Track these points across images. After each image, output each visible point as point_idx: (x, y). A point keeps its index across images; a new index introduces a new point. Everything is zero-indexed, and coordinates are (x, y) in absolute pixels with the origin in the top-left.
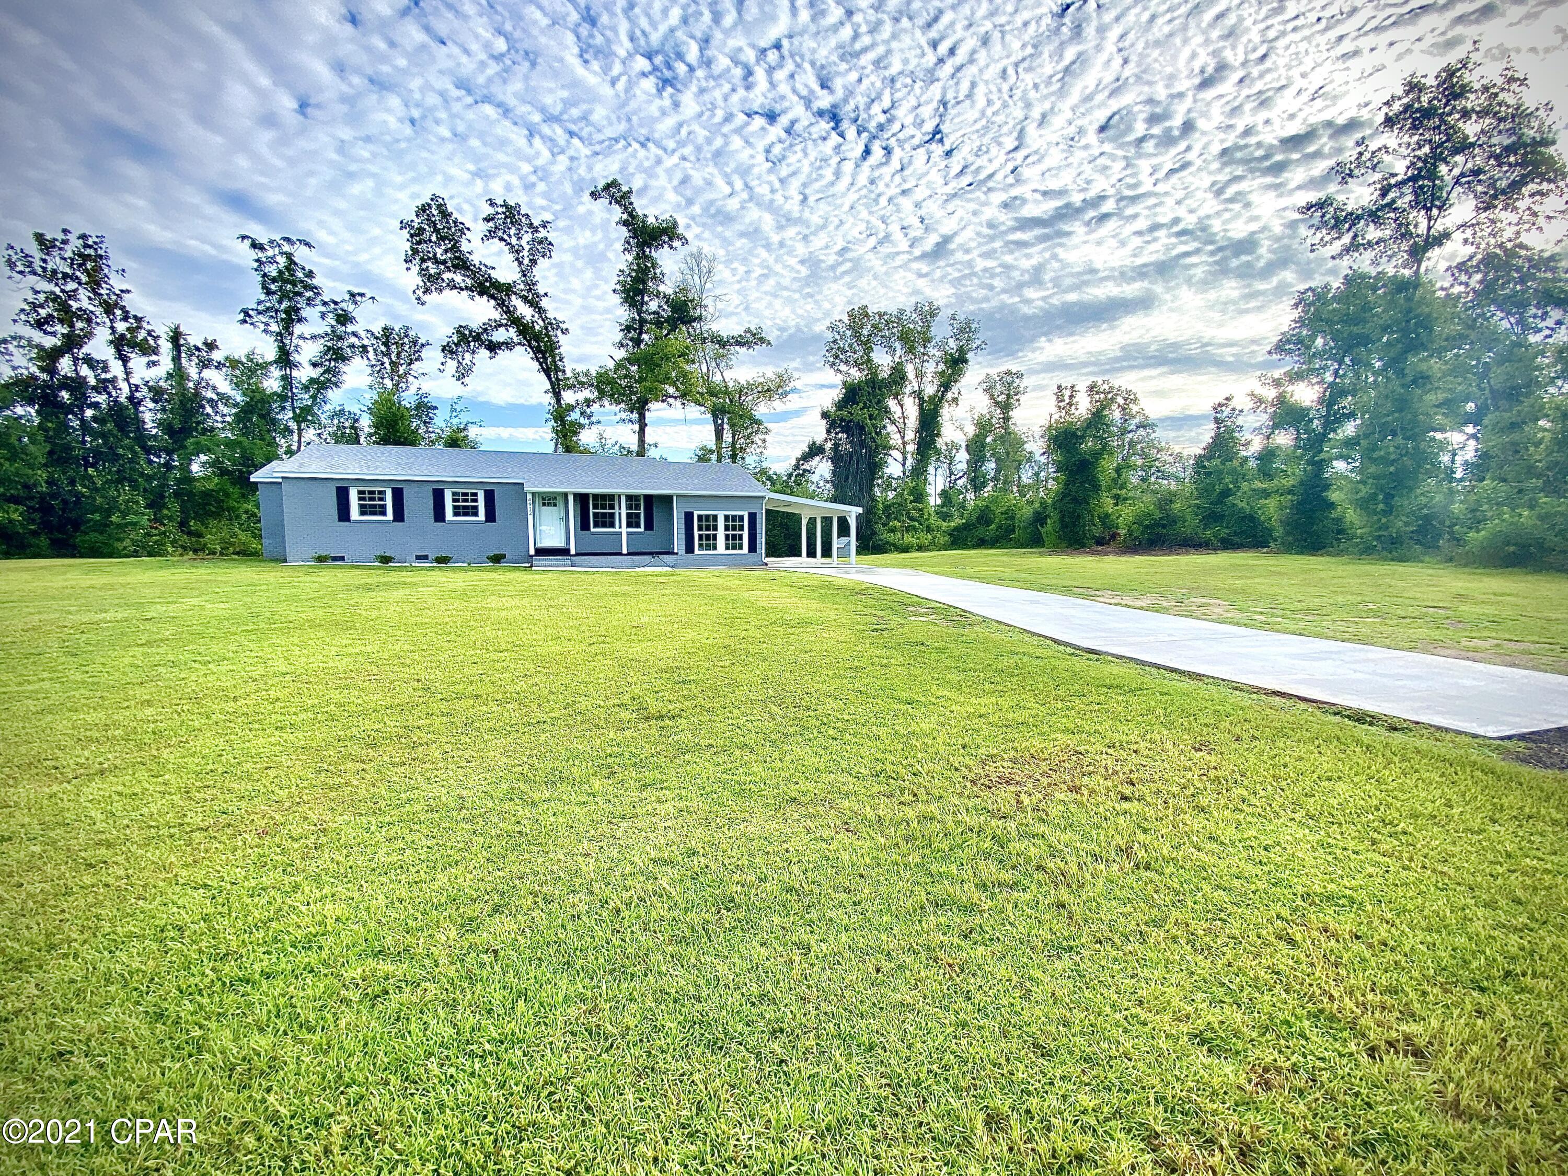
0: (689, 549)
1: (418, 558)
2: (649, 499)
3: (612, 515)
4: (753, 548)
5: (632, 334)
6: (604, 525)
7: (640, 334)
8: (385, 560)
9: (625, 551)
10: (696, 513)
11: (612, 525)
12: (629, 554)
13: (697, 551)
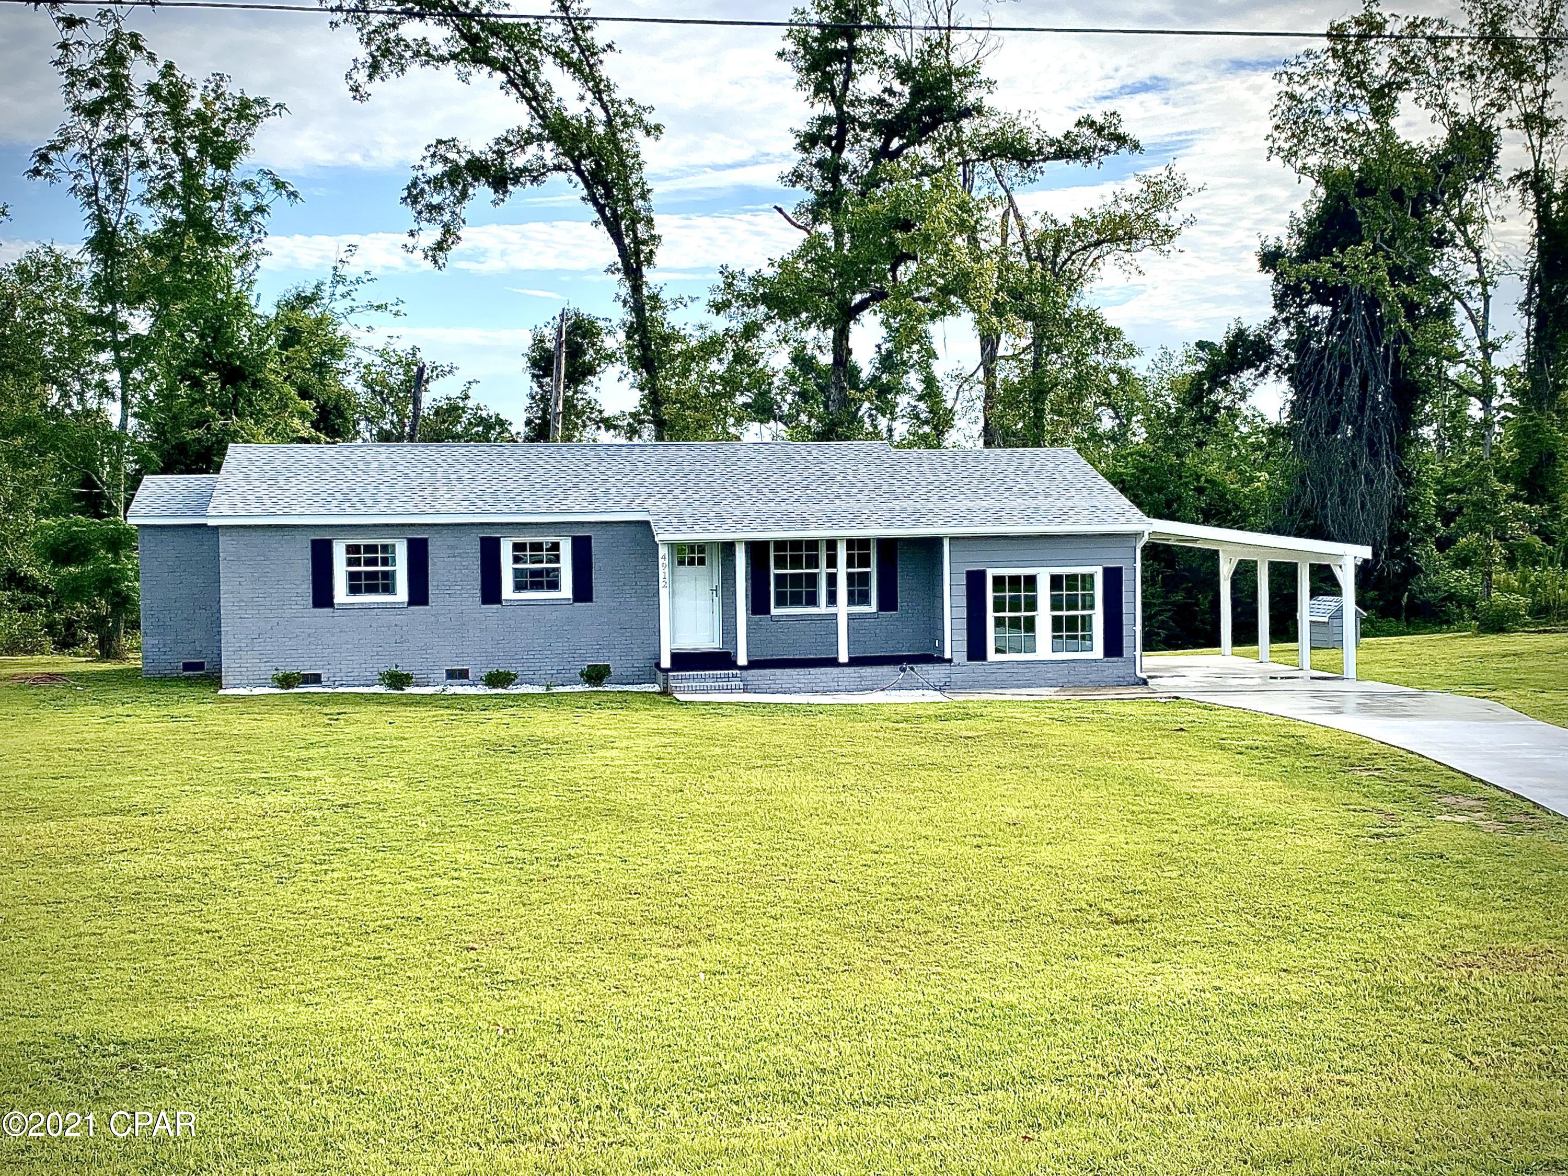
0: (976, 650)
1: (451, 674)
2: (888, 546)
3: (813, 580)
4: (1113, 646)
5: (821, 152)
6: (796, 601)
7: (838, 149)
8: (398, 680)
9: (843, 658)
10: (990, 574)
11: (812, 600)
12: (854, 662)
13: (992, 655)
